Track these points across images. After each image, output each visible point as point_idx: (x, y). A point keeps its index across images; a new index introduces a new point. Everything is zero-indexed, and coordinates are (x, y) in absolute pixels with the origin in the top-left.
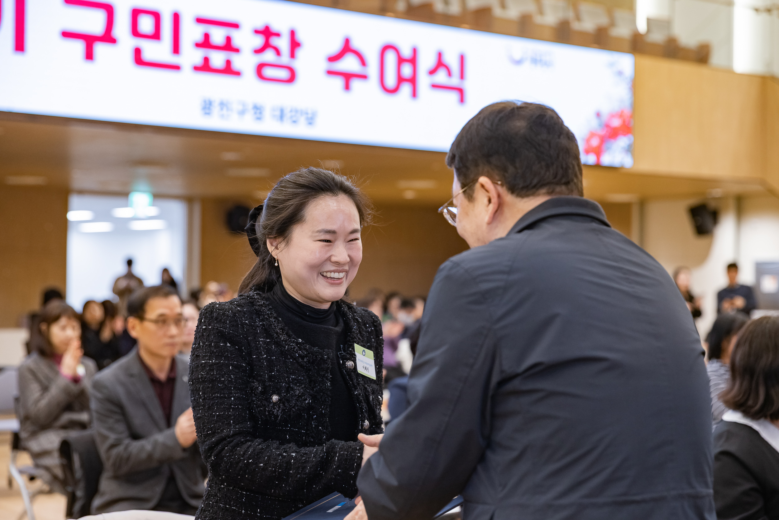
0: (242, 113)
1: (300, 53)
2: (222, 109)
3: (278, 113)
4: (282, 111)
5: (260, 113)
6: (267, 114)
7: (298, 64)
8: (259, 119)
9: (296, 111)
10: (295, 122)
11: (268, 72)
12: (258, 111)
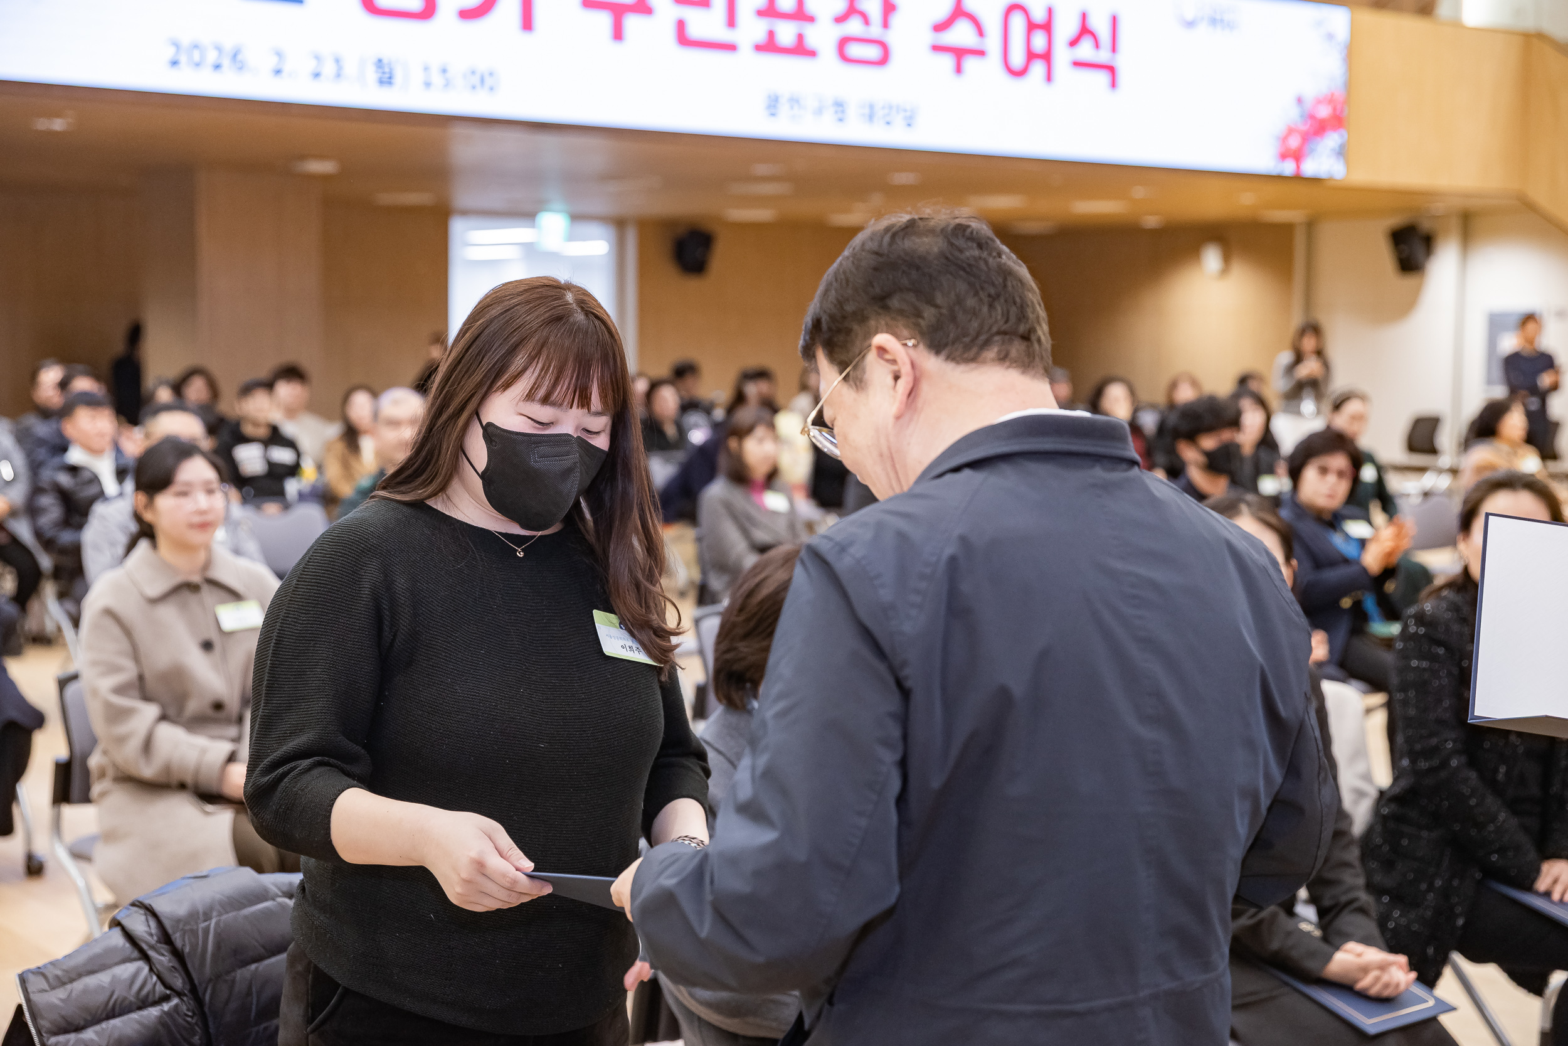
0: (819, 111)
1: (896, 20)
2: (792, 108)
3: (867, 111)
4: (871, 107)
5: (843, 112)
6: (852, 112)
7: (893, 37)
8: (841, 120)
9: (891, 107)
10: (888, 123)
11: (854, 50)
12: (840, 109)
